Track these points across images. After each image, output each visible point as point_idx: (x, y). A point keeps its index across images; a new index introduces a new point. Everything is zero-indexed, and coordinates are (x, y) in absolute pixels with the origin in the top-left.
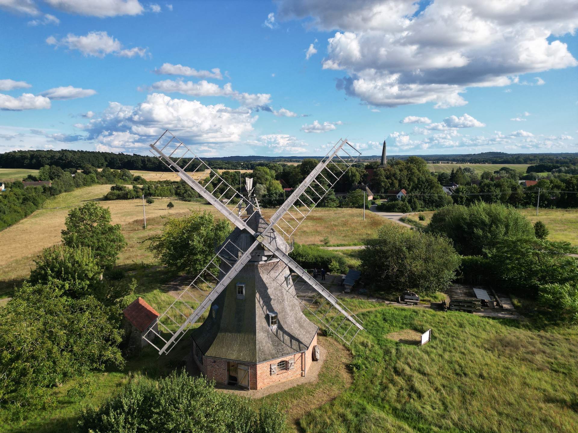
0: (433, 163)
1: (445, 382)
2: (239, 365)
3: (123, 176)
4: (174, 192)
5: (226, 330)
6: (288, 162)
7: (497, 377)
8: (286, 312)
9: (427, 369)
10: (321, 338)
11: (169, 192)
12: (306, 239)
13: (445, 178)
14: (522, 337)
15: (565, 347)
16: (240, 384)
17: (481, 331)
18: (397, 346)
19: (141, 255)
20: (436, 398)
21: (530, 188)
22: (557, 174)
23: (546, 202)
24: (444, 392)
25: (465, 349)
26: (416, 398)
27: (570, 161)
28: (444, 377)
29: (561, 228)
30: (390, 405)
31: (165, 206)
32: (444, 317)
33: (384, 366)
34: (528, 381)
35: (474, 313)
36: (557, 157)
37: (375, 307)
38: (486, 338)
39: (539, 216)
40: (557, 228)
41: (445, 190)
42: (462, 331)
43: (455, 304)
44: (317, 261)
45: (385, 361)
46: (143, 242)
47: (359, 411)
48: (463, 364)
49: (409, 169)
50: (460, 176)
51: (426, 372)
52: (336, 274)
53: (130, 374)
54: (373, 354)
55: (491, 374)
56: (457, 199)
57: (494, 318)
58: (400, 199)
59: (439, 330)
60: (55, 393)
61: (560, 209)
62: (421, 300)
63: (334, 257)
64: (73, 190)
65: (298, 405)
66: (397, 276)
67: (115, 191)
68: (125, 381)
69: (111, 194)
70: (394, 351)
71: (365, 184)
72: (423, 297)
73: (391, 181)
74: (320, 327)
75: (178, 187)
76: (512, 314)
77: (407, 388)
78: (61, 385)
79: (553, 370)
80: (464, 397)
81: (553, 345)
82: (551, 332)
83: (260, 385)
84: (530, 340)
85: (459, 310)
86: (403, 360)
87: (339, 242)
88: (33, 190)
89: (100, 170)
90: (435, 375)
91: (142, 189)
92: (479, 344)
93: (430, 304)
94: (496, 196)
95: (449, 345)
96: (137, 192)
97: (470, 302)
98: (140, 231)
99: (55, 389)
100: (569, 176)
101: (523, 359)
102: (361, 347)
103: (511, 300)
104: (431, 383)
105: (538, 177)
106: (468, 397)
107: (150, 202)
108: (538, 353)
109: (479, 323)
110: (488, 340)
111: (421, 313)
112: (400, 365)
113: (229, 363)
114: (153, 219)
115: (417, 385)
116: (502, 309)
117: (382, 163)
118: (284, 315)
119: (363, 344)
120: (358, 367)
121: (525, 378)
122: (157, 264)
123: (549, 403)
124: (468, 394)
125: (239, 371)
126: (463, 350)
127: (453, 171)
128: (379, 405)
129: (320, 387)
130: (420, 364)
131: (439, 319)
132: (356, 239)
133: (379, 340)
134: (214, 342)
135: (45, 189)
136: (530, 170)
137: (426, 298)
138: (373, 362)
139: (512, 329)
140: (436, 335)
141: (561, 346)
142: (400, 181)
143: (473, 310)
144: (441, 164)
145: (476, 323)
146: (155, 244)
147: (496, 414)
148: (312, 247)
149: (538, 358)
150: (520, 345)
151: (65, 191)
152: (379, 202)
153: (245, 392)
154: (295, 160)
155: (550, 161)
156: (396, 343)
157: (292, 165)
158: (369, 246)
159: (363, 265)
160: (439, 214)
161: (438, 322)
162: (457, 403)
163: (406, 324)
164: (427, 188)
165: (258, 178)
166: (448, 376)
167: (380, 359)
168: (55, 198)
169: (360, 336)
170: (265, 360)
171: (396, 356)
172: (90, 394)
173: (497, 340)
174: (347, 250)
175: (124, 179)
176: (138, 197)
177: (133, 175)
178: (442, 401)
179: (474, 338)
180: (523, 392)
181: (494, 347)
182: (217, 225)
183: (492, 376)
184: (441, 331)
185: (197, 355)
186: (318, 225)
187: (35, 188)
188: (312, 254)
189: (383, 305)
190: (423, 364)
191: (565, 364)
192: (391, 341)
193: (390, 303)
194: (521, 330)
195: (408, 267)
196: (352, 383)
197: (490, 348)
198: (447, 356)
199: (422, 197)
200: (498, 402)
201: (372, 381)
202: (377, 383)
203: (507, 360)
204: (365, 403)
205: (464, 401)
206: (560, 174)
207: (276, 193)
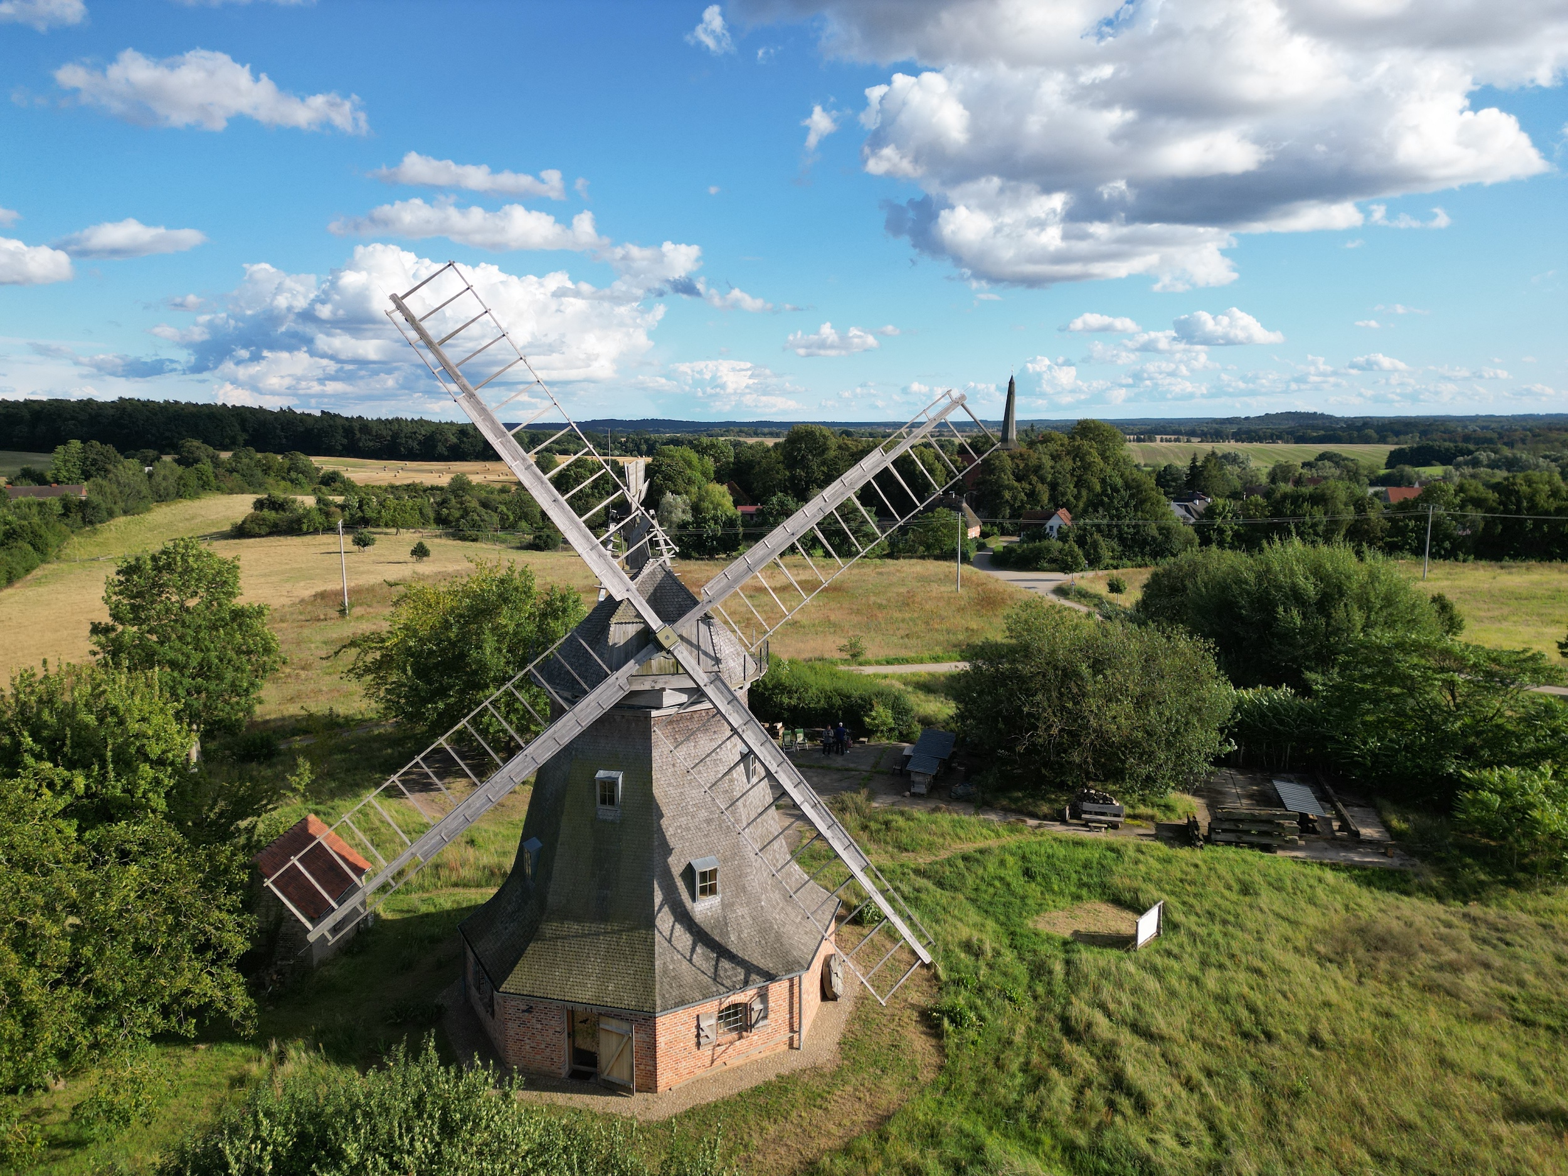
0: (1139, 440)
1: (1214, 1062)
2: (603, 1019)
3: (289, 471)
4: (432, 515)
5: (565, 915)
6: (749, 435)
7: (1362, 1042)
8: (743, 858)
9: (1159, 1022)
10: (846, 929)
11: (418, 516)
12: (801, 645)
13: (1174, 480)
14: (1419, 920)
15: (1542, 949)
16: (604, 1076)
17: (1303, 904)
18: (1067, 952)
19: (331, 691)
20: (1187, 1107)
21: (1404, 506)
22: (1467, 470)
23: (1447, 544)
24: (1211, 1091)
25: (1263, 959)
26: (1129, 1112)
27: (1501, 436)
28: (1207, 1045)
29: (1490, 614)
30: (1055, 1136)
31: (405, 553)
32: (1196, 866)
33: (1034, 1014)
34: (1451, 1054)
35: (1280, 853)
36: (1466, 427)
37: (998, 836)
38: (1320, 926)
39: (1429, 580)
40: (1482, 614)
41: (1176, 510)
42: (1251, 906)
43: (1226, 826)
44: (832, 706)
45: (1035, 998)
46: (336, 653)
47: (963, 1156)
48: (1259, 1003)
49: (1076, 454)
50: (1214, 473)
51: (1154, 1029)
52: (884, 741)
53: (274, 1047)
54: (999, 978)
55: (1344, 1034)
56: (1206, 534)
57: (1335, 867)
58: (1055, 534)
59: (1184, 903)
60: (39, 1113)
61: (1483, 563)
62: (1129, 816)
63: (879, 694)
64: (149, 510)
65: (779, 1140)
66: (1061, 749)
67: (266, 513)
68: (255, 1070)
69: (252, 519)
70: (1058, 968)
71: (959, 493)
72: (1133, 807)
73: (1027, 486)
74: (844, 897)
75: (443, 503)
76: (1384, 854)
77: (1103, 1079)
78: (61, 1085)
79: (1518, 1019)
80: (1269, 1105)
81: (1508, 944)
82: (1499, 905)
83: (665, 1077)
84: (1443, 930)
85: (1237, 845)
86: (1085, 993)
87: (892, 654)
88: (35, 510)
89: (225, 455)
90: (1182, 1039)
91: (343, 507)
92: (1301, 943)
93: (1152, 825)
94: (1314, 526)
95: (1217, 946)
96: (328, 515)
97: (1269, 822)
98: (330, 623)
99: (41, 1100)
100: (1500, 475)
101: (1431, 988)
102: (963, 955)
103: (1379, 813)
104: (1173, 1063)
105: (1419, 477)
106: (1282, 1105)
107: (363, 542)
108: (1469, 969)
109: (1295, 880)
110: (1324, 932)
111: (1131, 852)
112: (1080, 1009)
113: (572, 1014)
114: (371, 590)
115: (1131, 1071)
116: (1355, 841)
117: (1004, 439)
118: (739, 866)
119: (967, 946)
120: (956, 1019)
121: (1441, 1045)
122: (375, 716)
123: (1517, 1122)
124: (1282, 1095)
125: (603, 1037)
126: (1258, 963)
127: (1194, 460)
128: (1022, 1136)
129: (845, 1082)
130: (1136, 1007)
131: (1182, 871)
132: (938, 643)
133: (1013, 934)
134: (529, 950)
135: (67, 508)
136: (1394, 459)
137: (1142, 810)
138: (998, 1002)
139: (1391, 898)
140: (1178, 917)
141: (1530, 947)
142: (1053, 486)
143: (1275, 843)
144: (1158, 444)
145: (1288, 883)
146: (369, 658)
147: (1368, 1158)
148: (818, 665)
149: (1472, 981)
150: (1416, 946)
151: (126, 512)
152: (998, 543)
153: (620, 1099)
154: (766, 430)
155: (1446, 436)
156: (1065, 943)
157: (761, 444)
158: (980, 663)
159: (961, 717)
160: (1168, 574)
161: (1181, 881)
162: (1250, 1124)
163: (1087, 885)
164: (1126, 505)
165: (668, 478)
166: (1219, 1041)
167: (1019, 992)
168: (95, 532)
169: (959, 925)
170: (681, 1003)
171: (1066, 981)
172: (144, 1115)
173: (1352, 931)
174: (913, 674)
175: (292, 481)
176: (330, 529)
177: (318, 470)
178: (1206, 1119)
179: (1286, 924)
180: (1439, 1088)
181: (1345, 950)
182: (546, 602)
183: (1347, 1041)
184: (1192, 906)
185: (478, 989)
186: (833, 605)
187: (40, 505)
188: (818, 684)
189: (1021, 832)
190: (1146, 1007)
191: (1551, 1001)
192: (1049, 939)
193: (1039, 826)
194: (1415, 900)
195: (1093, 723)
196: (941, 1068)
197: (1332, 956)
198: (1212, 980)
199: (1115, 531)
200: (1370, 1120)
201: (998, 1059)
202: (1014, 1067)
203: (1384, 989)
204: (982, 1130)
205: (1270, 1120)
206: (1477, 470)
207: (715, 519)
